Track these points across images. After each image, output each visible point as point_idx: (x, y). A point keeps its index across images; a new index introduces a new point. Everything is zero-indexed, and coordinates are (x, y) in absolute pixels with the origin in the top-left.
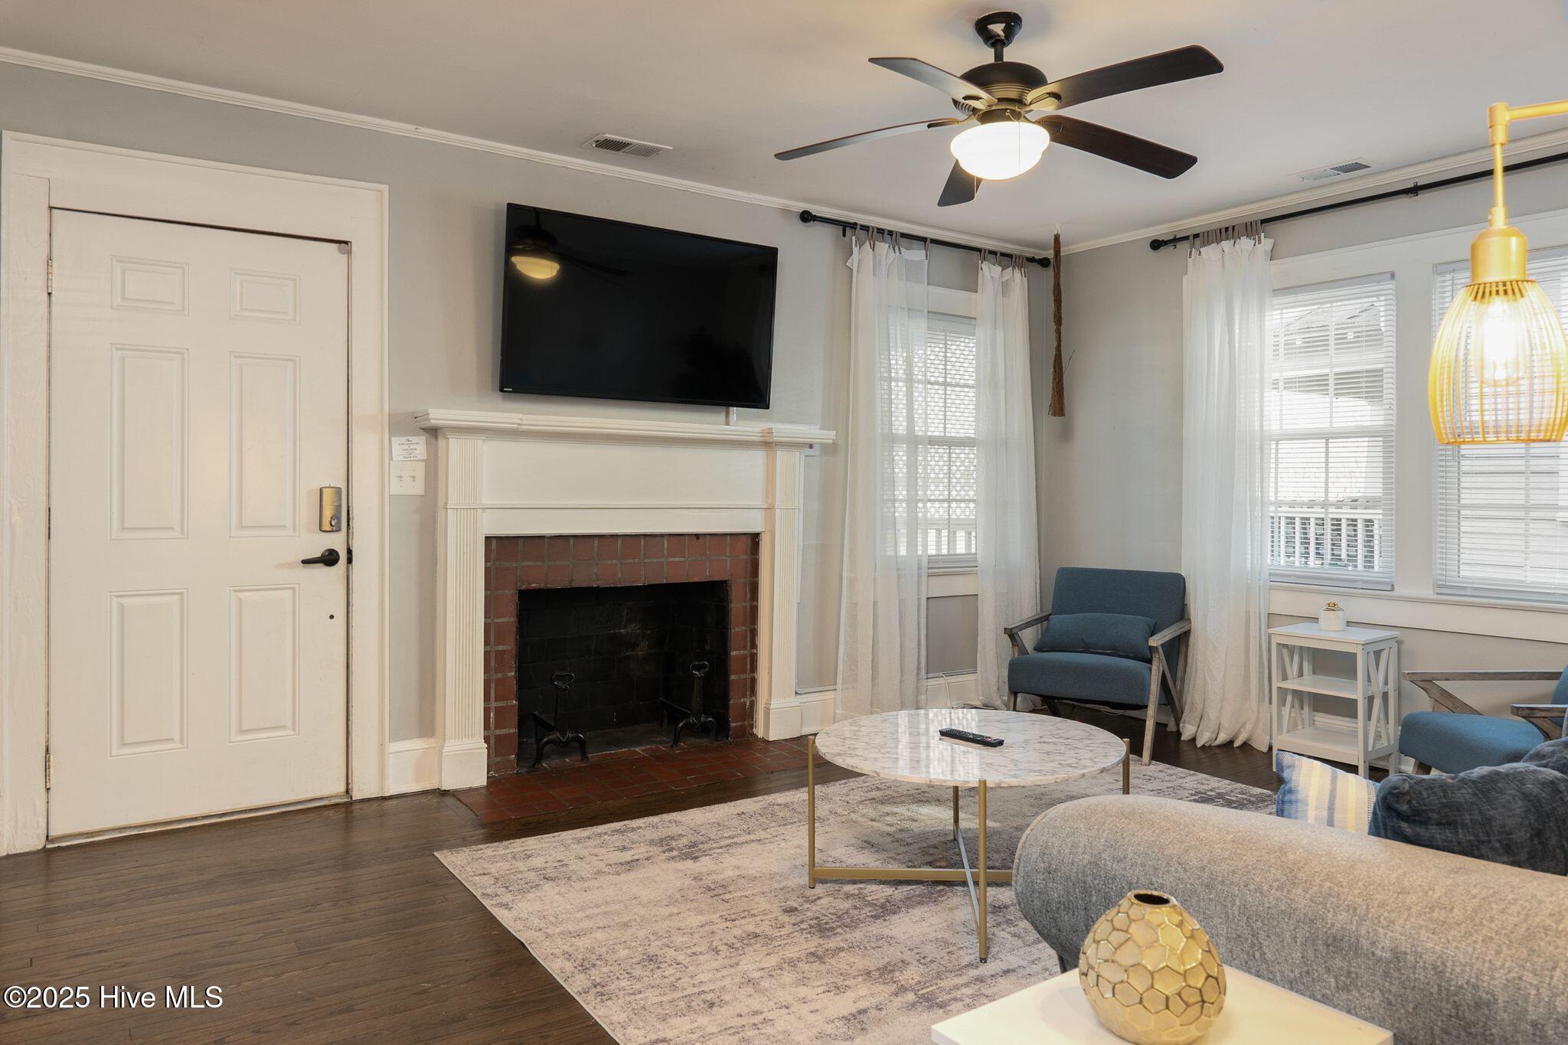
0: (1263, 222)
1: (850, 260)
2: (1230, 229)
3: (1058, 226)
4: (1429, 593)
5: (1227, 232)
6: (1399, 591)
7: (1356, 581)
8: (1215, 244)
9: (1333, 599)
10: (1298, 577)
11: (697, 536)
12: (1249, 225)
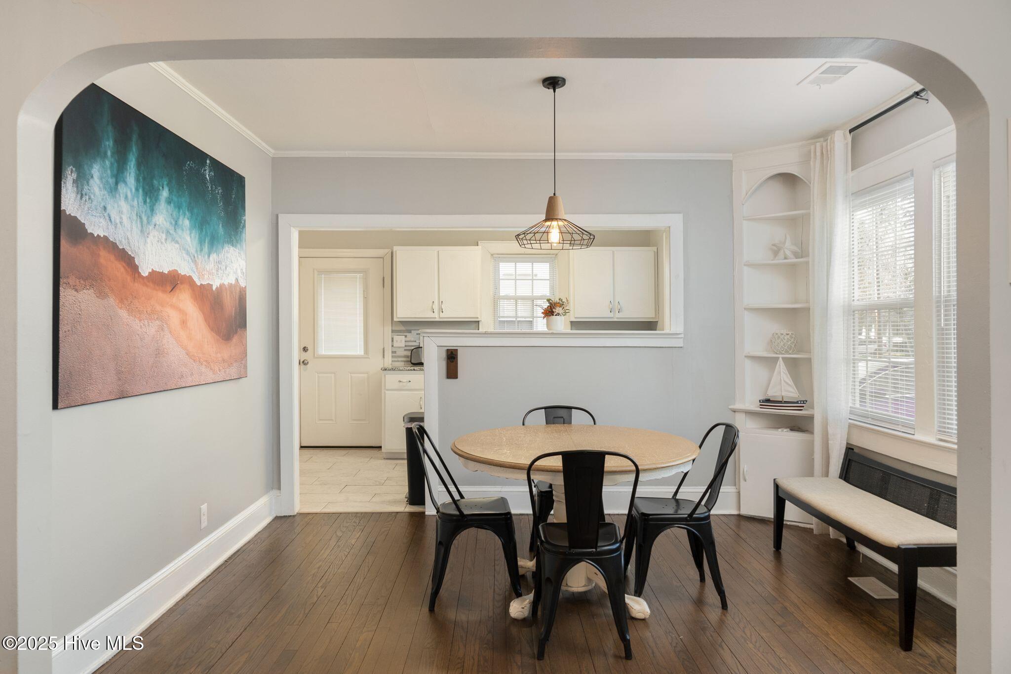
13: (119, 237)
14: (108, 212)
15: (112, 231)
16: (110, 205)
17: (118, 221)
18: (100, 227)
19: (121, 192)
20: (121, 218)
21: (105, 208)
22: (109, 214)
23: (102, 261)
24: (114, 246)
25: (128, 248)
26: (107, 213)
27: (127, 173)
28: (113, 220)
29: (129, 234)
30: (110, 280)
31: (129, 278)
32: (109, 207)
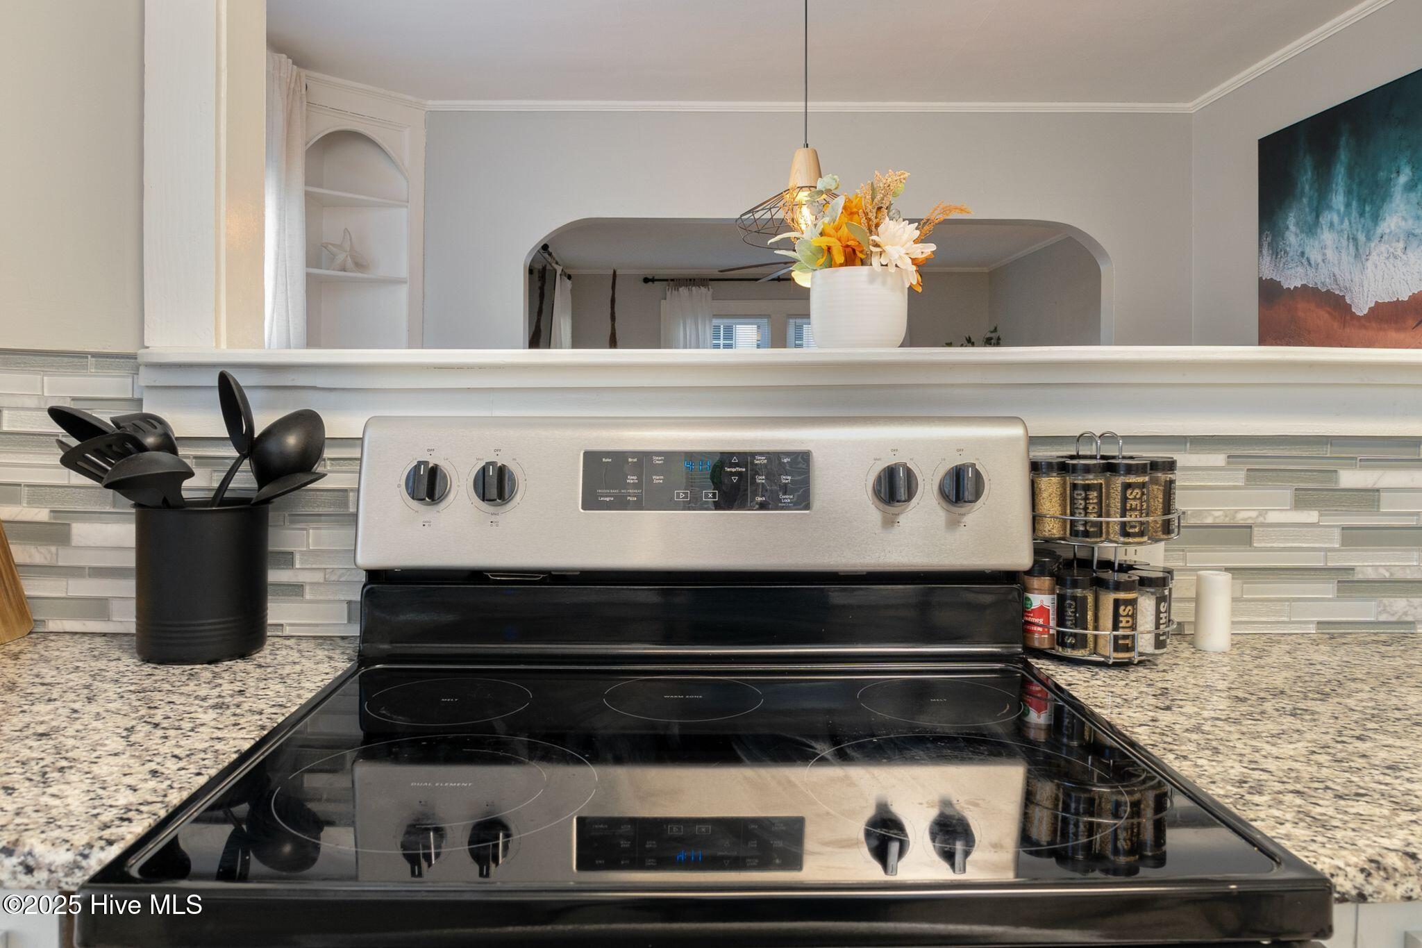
2: (692, 280)
5: (690, 282)
8: (684, 287)
12: (702, 280)
13: (1320, 279)
14: (1306, 256)
15: (1311, 275)
16: (1309, 246)
17: (1320, 260)
18: (1296, 277)
19: (1324, 222)
20: (1324, 254)
21: (1303, 254)
22: (1307, 258)
23: (1301, 314)
24: (1315, 291)
25: (1334, 287)
26: (1305, 258)
27: (1332, 195)
28: (1313, 262)
29: (1336, 270)
30: (1309, 333)
31: (1336, 325)
32: (1307, 250)
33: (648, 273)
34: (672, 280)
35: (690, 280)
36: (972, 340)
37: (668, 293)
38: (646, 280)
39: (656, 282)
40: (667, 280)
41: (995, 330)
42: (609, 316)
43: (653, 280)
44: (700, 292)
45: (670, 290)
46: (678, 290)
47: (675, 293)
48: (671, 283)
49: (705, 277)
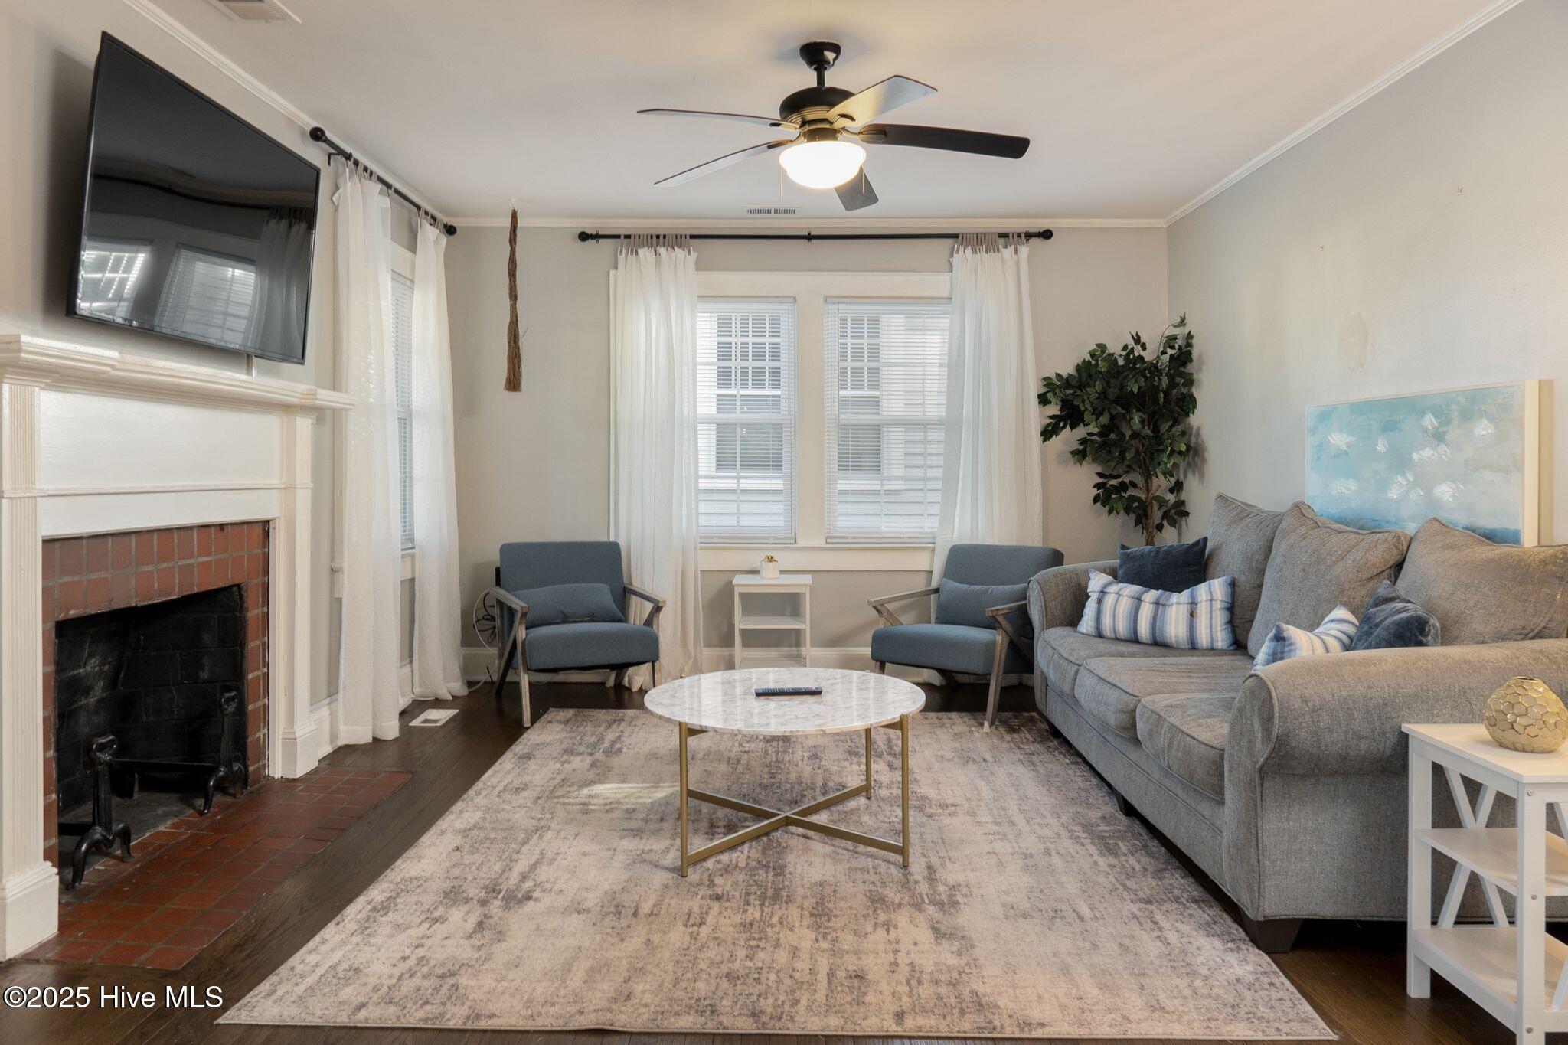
0: (693, 237)
1: (337, 195)
2: (661, 237)
3: (513, 201)
4: (822, 543)
5: (658, 239)
6: (801, 543)
7: (768, 538)
8: (646, 248)
9: (770, 554)
10: (719, 538)
11: (222, 527)
12: (679, 237)
33: (589, 226)
34: (628, 237)
35: (658, 237)
36: (1143, 340)
37: (621, 259)
38: (584, 237)
39: (601, 241)
40: (618, 237)
41: (1182, 322)
42: (507, 291)
43: (597, 237)
44: (674, 254)
45: (624, 251)
46: (637, 253)
47: (632, 258)
48: (626, 241)
49: (683, 232)
